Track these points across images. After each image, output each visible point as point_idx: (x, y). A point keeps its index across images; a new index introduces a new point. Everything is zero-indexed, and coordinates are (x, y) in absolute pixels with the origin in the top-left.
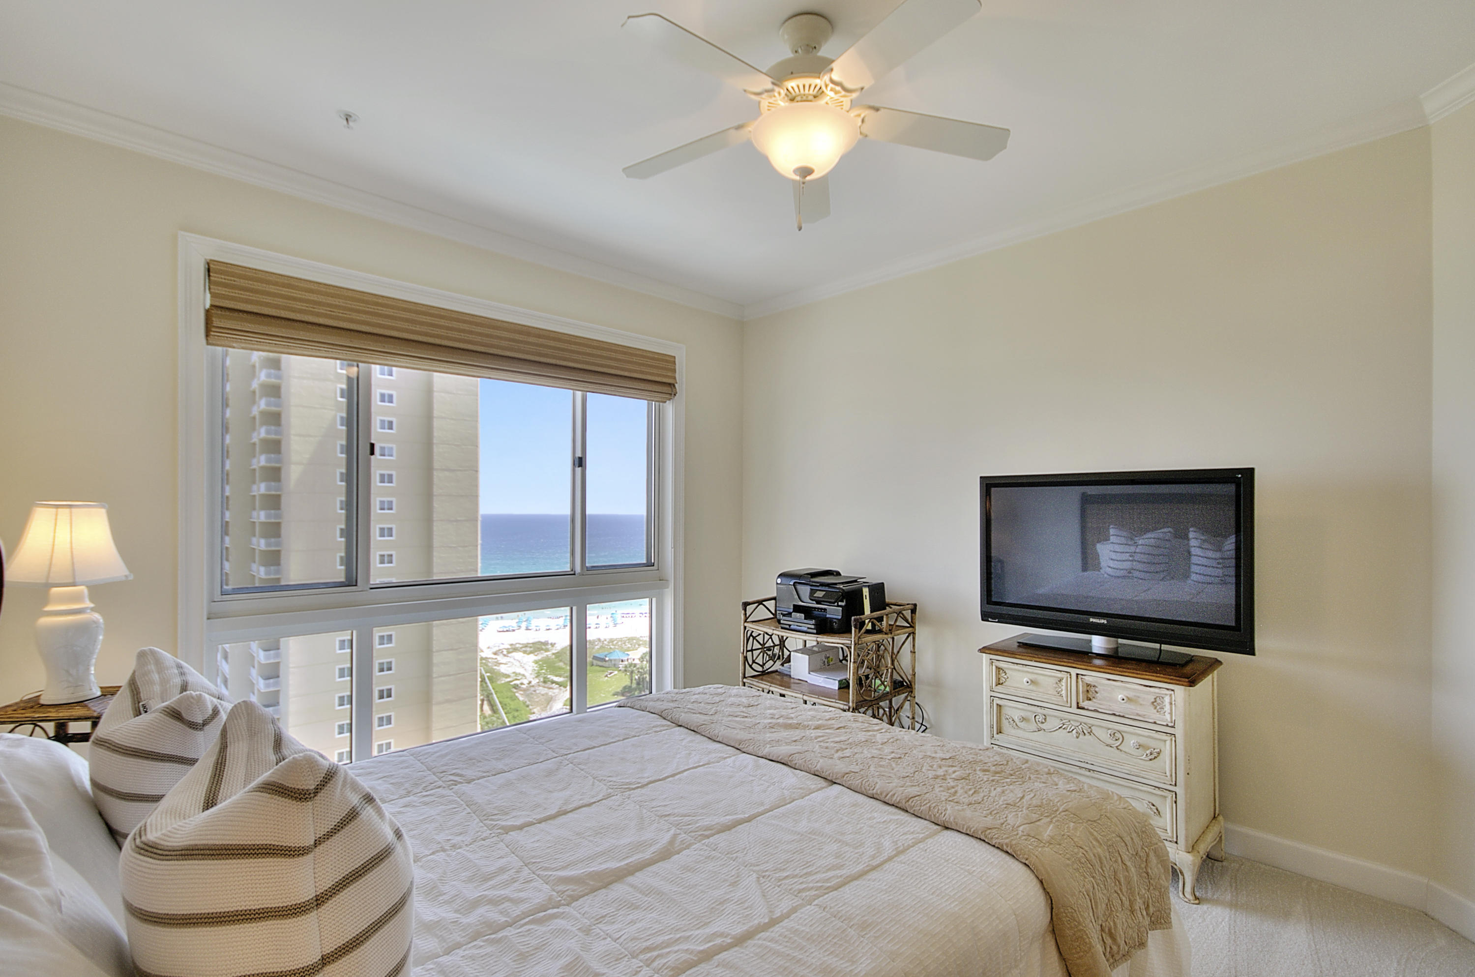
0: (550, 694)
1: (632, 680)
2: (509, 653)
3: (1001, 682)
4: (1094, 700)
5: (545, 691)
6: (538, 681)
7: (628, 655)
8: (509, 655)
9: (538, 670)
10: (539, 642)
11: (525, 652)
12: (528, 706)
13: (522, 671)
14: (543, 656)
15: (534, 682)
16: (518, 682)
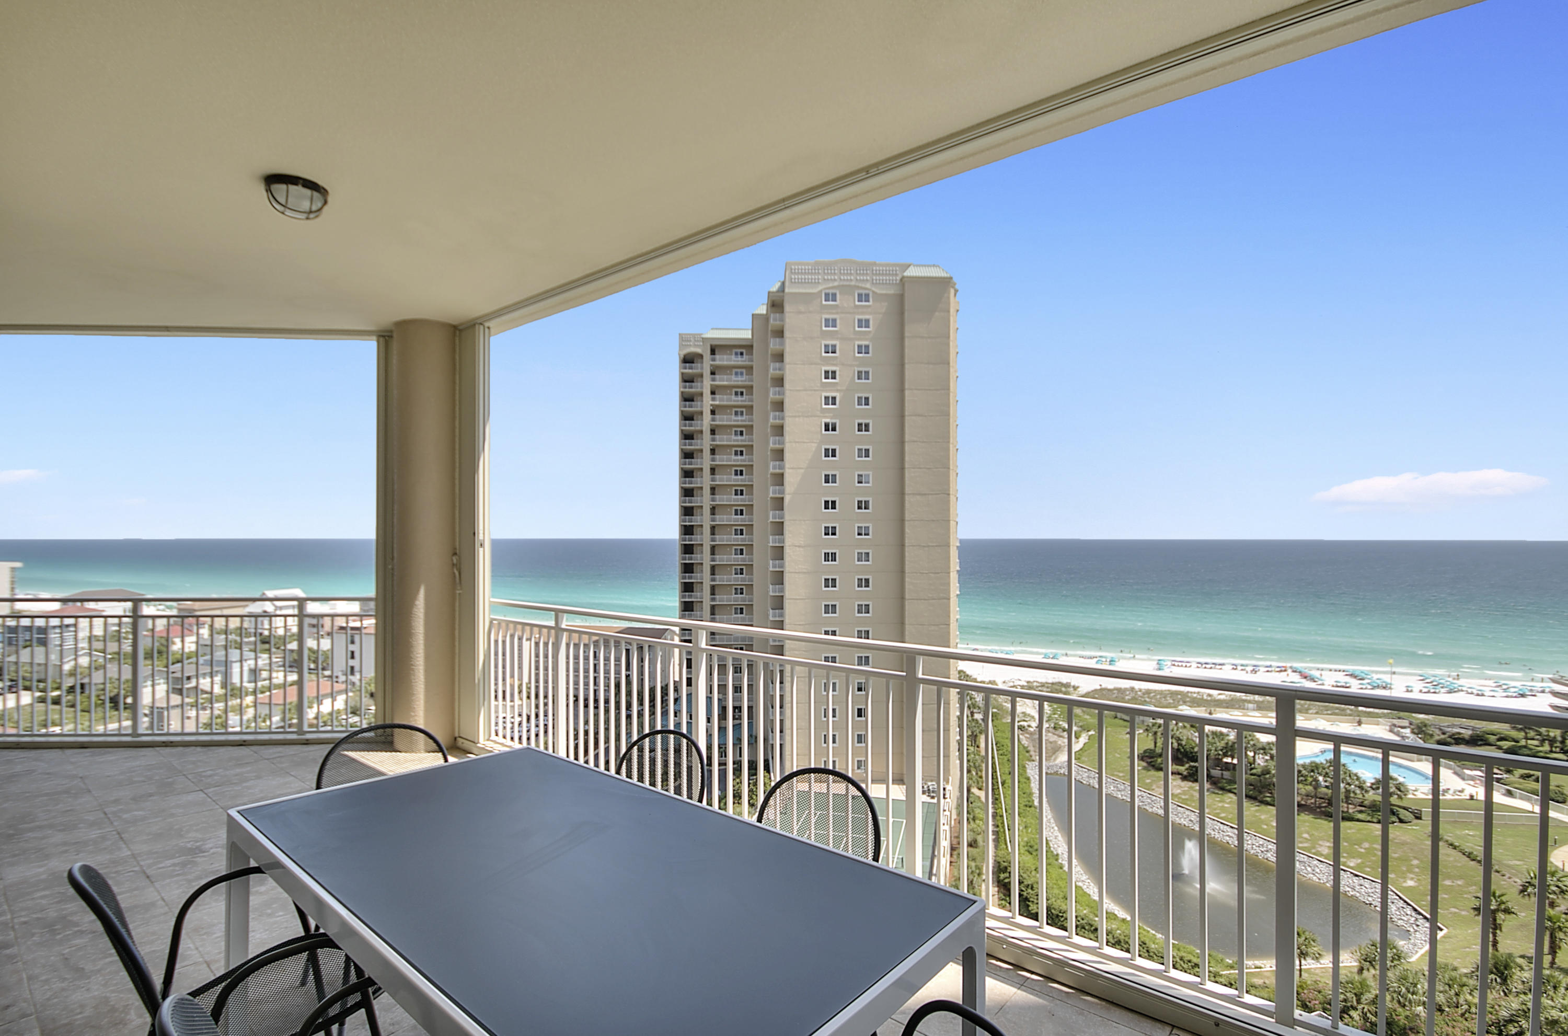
1: (1155, 743)
5: (1055, 738)
9: (1051, 714)
10: (1060, 683)
13: (1032, 713)
16: (1025, 724)
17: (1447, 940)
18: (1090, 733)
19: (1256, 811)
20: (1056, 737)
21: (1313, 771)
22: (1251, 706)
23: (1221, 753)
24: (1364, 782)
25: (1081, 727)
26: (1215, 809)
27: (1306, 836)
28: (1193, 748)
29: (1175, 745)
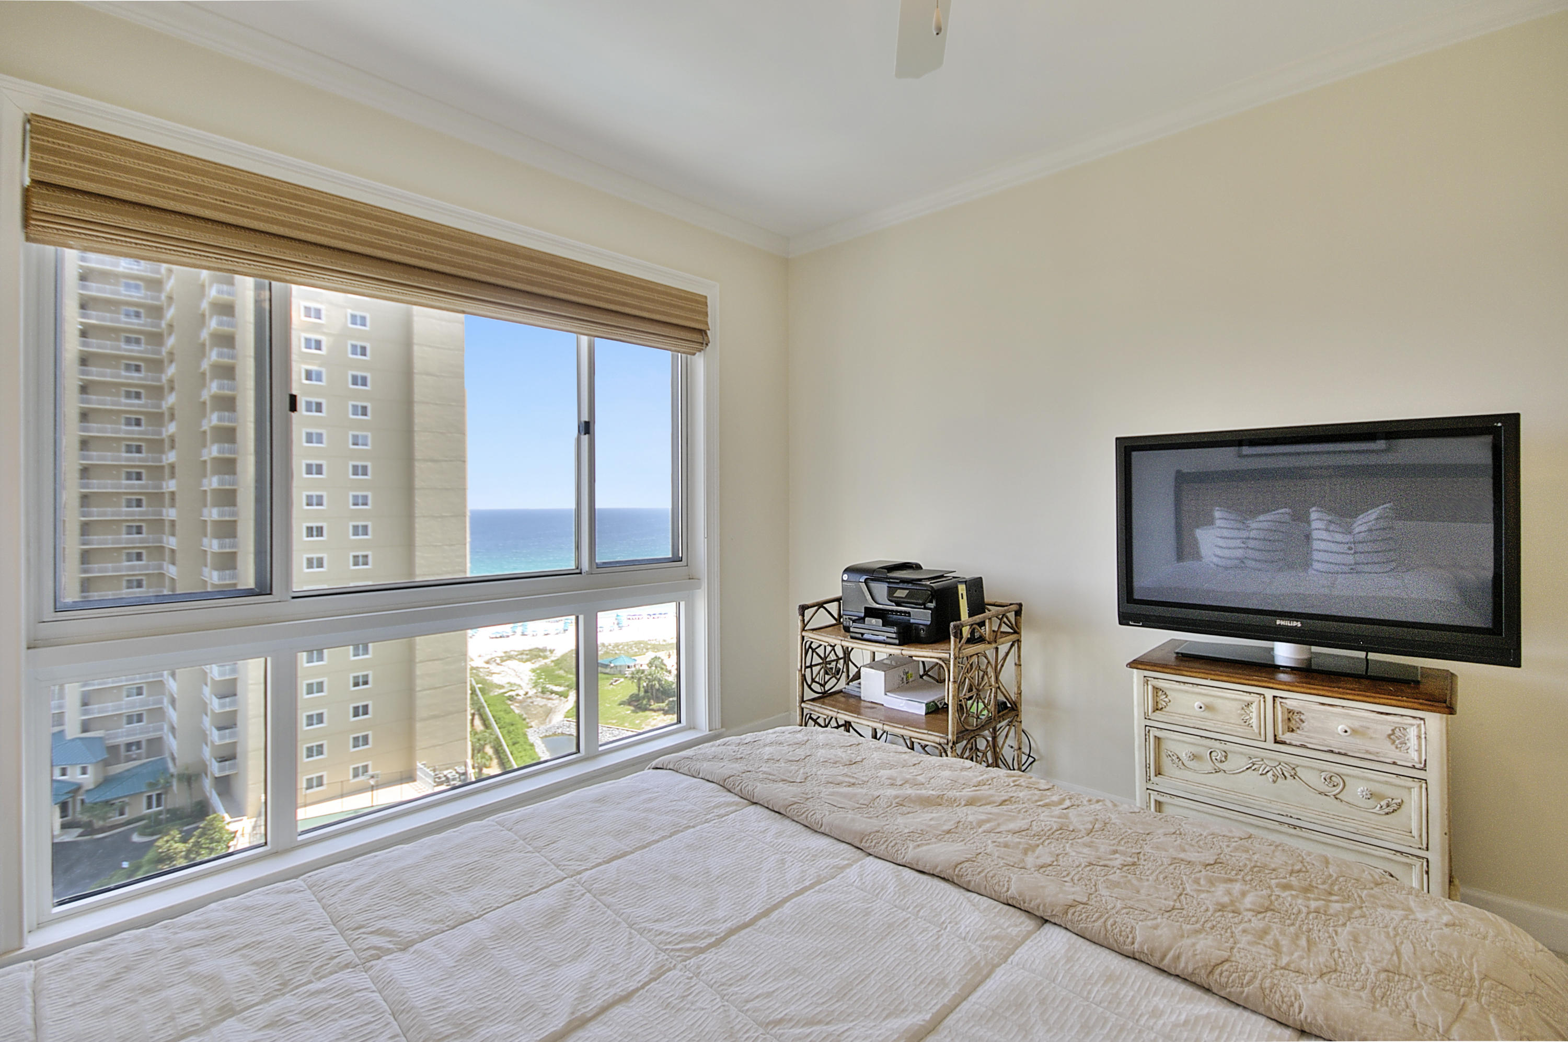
0: (549, 705)
1: (639, 687)
2: (502, 661)
3: (1160, 706)
4: (1299, 732)
5: (544, 702)
6: (535, 691)
7: (635, 660)
8: (503, 663)
9: (536, 680)
10: (537, 648)
11: (521, 660)
12: (524, 719)
13: (518, 681)
14: (540, 664)
15: (531, 693)
16: (513, 693)
20: (545, 700)
25: (568, 686)
28: (671, 686)
29: (657, 686)
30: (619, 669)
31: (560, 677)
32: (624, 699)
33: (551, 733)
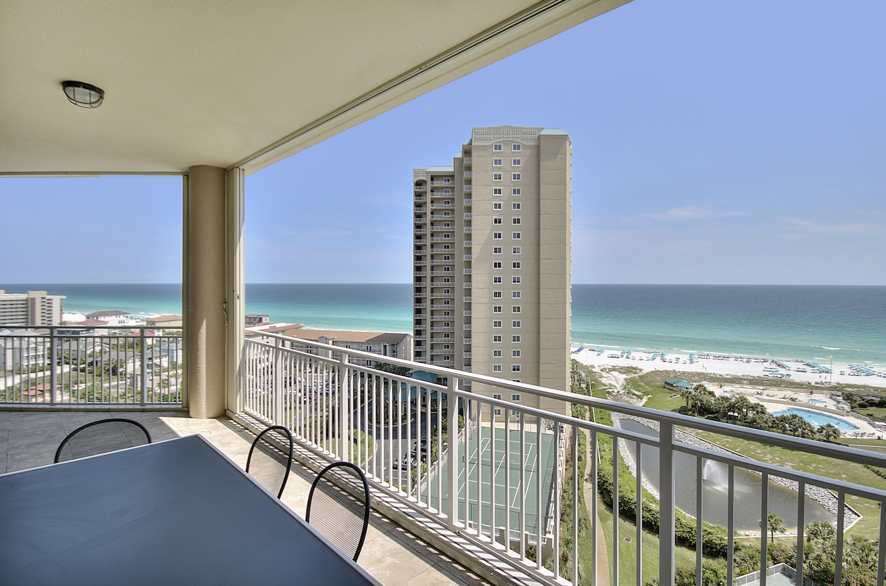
1: (687, 403)
2: (610, 371)
5: (628, 399)
6: (624, 392)
8: (610, 372)
9: (626, 385)
10: (631, 367)
11: (620, 372)
13: (615, 384)
14: (631, 376)
15: (621, 392)
16: (611, 390)
17: (863, 522)
18: (649, 396)
19: (748, 444)
21: (782, 421)
22: (745, 382)
23: (726, 409)
24: (814, 428)
25: (644, 393)
26: (723, 442)
27: (777, 459)
28: (710, 406)
29: (699, 404)
30: (679, 388)
31: (641, 386)
32: (676, 408)
33: (626, 418)
